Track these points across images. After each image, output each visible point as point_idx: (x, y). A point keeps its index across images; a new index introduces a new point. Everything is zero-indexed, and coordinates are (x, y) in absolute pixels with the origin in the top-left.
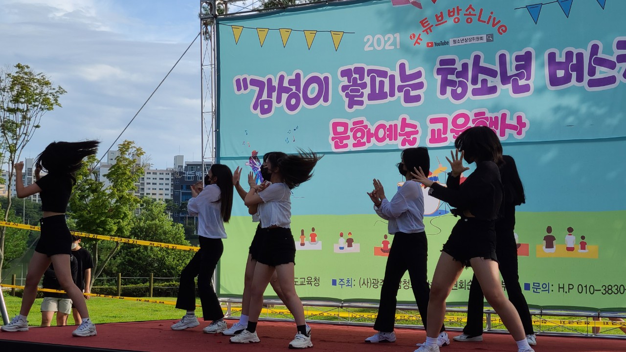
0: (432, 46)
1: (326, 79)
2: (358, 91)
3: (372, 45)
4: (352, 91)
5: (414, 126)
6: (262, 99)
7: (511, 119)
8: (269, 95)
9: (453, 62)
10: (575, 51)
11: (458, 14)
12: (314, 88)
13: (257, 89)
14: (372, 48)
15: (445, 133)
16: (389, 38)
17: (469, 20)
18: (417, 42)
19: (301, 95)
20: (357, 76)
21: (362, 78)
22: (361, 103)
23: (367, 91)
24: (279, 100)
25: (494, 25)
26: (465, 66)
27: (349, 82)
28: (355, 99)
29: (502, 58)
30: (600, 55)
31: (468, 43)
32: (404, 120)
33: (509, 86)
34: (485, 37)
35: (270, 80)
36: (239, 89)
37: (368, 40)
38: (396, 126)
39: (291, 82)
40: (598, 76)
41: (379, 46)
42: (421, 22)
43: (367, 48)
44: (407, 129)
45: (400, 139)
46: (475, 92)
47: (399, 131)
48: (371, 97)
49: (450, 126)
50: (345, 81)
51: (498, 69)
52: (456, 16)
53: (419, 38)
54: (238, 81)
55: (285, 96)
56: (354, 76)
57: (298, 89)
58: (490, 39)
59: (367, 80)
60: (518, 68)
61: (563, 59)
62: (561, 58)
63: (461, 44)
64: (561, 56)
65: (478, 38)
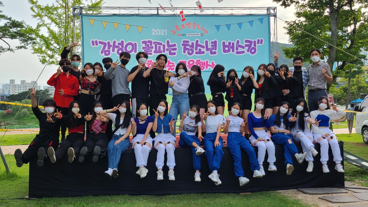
0: (180, 35)
1: (135, 44)
2: (150, 49)
3: (155, 33)
4: (147, 49)
5: (173, 64)
6: (105, 50)
7: (210, 63)
8: (109, 48)
9: (188, 42)
10: (232, 42)
12: (130, 47)
13: (103, 46)
16: (162, 31)
17: (194, 28)
18: (174, 33)
19: (124, 49)
20: (149, 44)
21: (151, 44)
22: (151, 54)
23: (153, 50)
24: (113, 51)
25: (203, 31)
26: (193, 43)
27: (146, 46)
29: (206, 42)
30: (240, 44)
31: (194, 36)
33: (209, 52)
34: (200, 34)
35: (109, 43)
36: (93, 45)
37: (154, 31)
39: (119, 44)
40: (239, 51)
41: (158, 33)
42: (176, 26)
43: (153, 34)
44: (170, 65)
45: (167, 68)
46: (197, 53)
48: (155, 52)
50: (144, 45)
51: (205, 46)
52: (189, 26)
54: (93, 42)
55: (116, 49)
56: (148, 44)
57: (122, 46)
58: (202, 35)
59: (153, 45)
60: (212, 46)
61: (228, 44)
63: (191, 36)
64: (227, 43)
65: (197, 35)
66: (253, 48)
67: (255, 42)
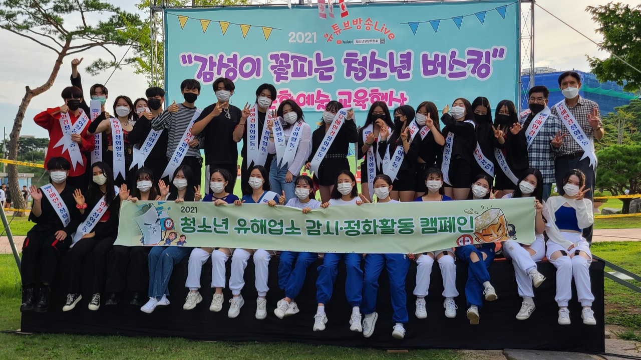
0: (341, 43)
1: (258, 60)
2: (284, 70)
4: (279, 69)
5: (327, 96)
6: (205, 71)
7: (397, 95)
8: (211, 69)
9: (356, 55)
10: (441, 55)
11: (360, 23)
12: (248, 66)
13: (201, 64)
14: (295, 41)
16: (308, 35)
17: (368, 28)
18: (329, 39)
19: (238, 70)
20: (283, 60)
21: (287, 61)
22: (286, 78)
23: (291, 70)
24: (219, 73)
25: (385, 33)
26: (365, 58)
27: (277, 63)
28: (282, 75)
29: (391, 55)
30: (457, 58)
31: (367, 43)
32: (319, 92)
33: (396, 74)
34: (379, 40)
35: (211, 58)
36: (185, 62)
37: (292, 35)
38: (313, 95)
39: (229, 60)
40: (455, 71)
41: (300, 40)
42: (333, 26)
43: (291, 41)
44: (321, 98)
45: (316, 105)
46: (371, 76)
47: (315, 99)
48: (293, 75)
49: (353, 98)
50: (273, 62)
52: (358, 24)
53: (331, 37)
54: (184, 57)
56: (281, 59)
57: (235, 65)
58: (383, 41)
59: (291, 62)
60: (401, 62)
63: (361, 43)
64: (431, 57)
65: (374, 41)
66: (484, 66)
67: (488, 53)
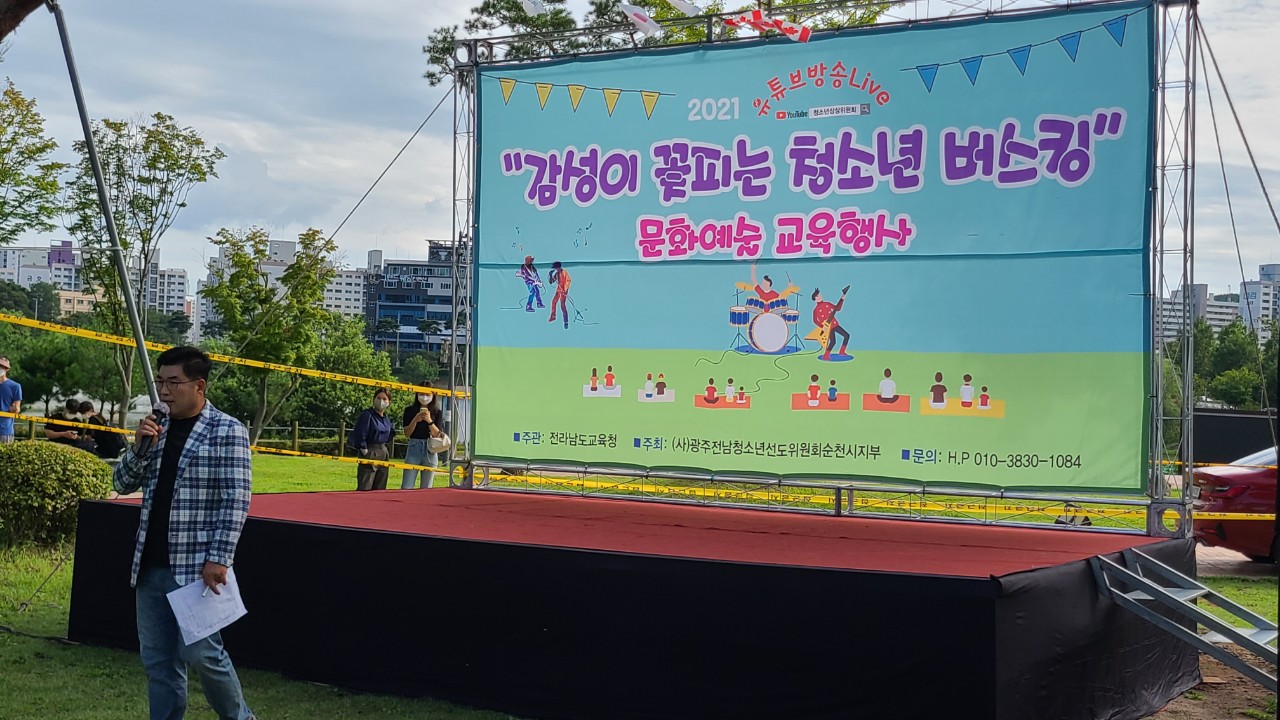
0: (784, 117)
1: (634, 158)
2: (679, 177)
3: (699, 113)
4: (669, 176)
5: (756, 229)
6: (543, 183)
7: (892, 223)
8: (553, 179)
9: (813, 140)
10: (983, 133)
11: (822, 75)
13: (535, 169)
14: (699, 118)
15: (799, 239)
16: (724, 104)
17: (837, 84)
18: (762, 111)
19: (597, 180)
20: (678, 156)
21: (684, 159)
22: (682, 194)
23: (691, 178)
25: (871, 92)
26: (830, 147)
27: (666, 163)
28: (674, 188)
29: (882, 137)
30: (1017, 138)
32: (742, 219)
33: (890, 177)
35: (553, 158)
36: (509, 168)
37: (695, 105)
38: (730, 227)
39: (583, 161)
40: (1012, 168)
41: (710, 114)
42: (770, 83)
43: (691, 118)
44: (746, 233)
45: (736, 246)
46: (843, 184)
47: (734, 234)
48: (696, 186)
49: (806, 230)
50: (660, 162)
51: (875, 153)
52: (819, 76)
53: (765, 106)
54: (507, 157)
55: (574, 181)
56: (673, 155)
57: (594, 171)
59: (691, 161)
60: (903, 152)
61: (965, 143)
62: (962, 141)
64: (962, 139)
66: (1076, 154)
67: (1084, 126)
